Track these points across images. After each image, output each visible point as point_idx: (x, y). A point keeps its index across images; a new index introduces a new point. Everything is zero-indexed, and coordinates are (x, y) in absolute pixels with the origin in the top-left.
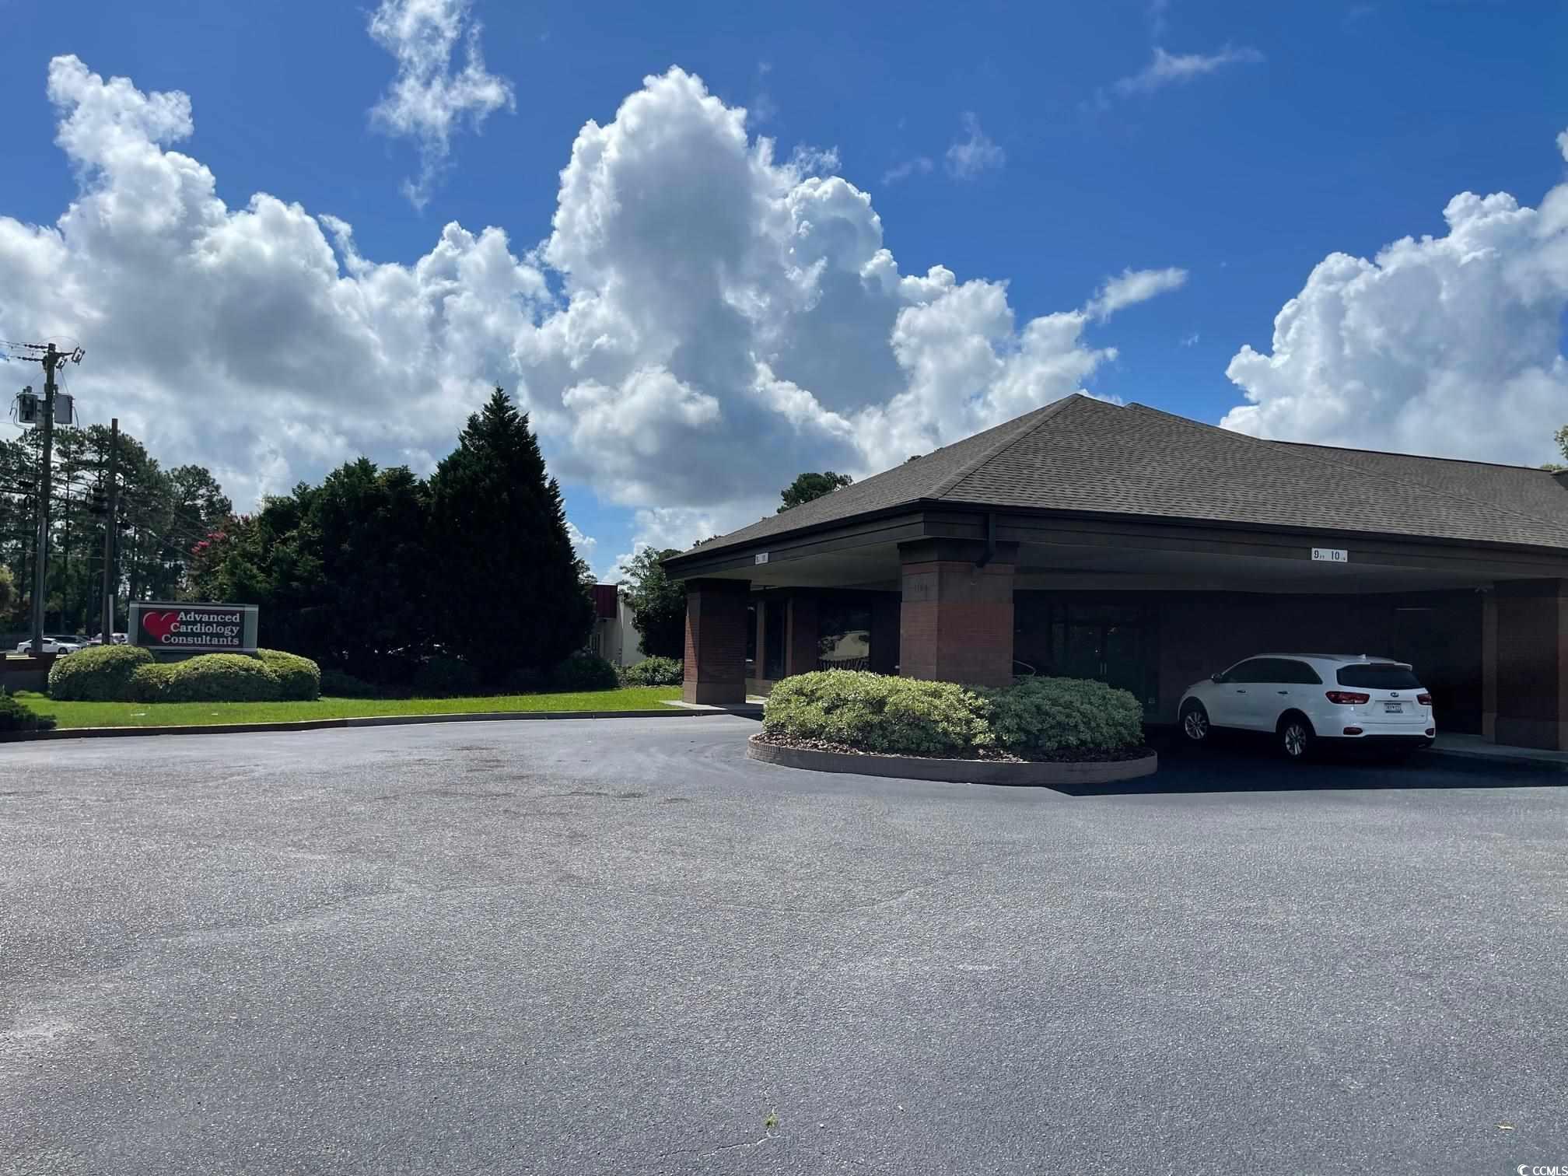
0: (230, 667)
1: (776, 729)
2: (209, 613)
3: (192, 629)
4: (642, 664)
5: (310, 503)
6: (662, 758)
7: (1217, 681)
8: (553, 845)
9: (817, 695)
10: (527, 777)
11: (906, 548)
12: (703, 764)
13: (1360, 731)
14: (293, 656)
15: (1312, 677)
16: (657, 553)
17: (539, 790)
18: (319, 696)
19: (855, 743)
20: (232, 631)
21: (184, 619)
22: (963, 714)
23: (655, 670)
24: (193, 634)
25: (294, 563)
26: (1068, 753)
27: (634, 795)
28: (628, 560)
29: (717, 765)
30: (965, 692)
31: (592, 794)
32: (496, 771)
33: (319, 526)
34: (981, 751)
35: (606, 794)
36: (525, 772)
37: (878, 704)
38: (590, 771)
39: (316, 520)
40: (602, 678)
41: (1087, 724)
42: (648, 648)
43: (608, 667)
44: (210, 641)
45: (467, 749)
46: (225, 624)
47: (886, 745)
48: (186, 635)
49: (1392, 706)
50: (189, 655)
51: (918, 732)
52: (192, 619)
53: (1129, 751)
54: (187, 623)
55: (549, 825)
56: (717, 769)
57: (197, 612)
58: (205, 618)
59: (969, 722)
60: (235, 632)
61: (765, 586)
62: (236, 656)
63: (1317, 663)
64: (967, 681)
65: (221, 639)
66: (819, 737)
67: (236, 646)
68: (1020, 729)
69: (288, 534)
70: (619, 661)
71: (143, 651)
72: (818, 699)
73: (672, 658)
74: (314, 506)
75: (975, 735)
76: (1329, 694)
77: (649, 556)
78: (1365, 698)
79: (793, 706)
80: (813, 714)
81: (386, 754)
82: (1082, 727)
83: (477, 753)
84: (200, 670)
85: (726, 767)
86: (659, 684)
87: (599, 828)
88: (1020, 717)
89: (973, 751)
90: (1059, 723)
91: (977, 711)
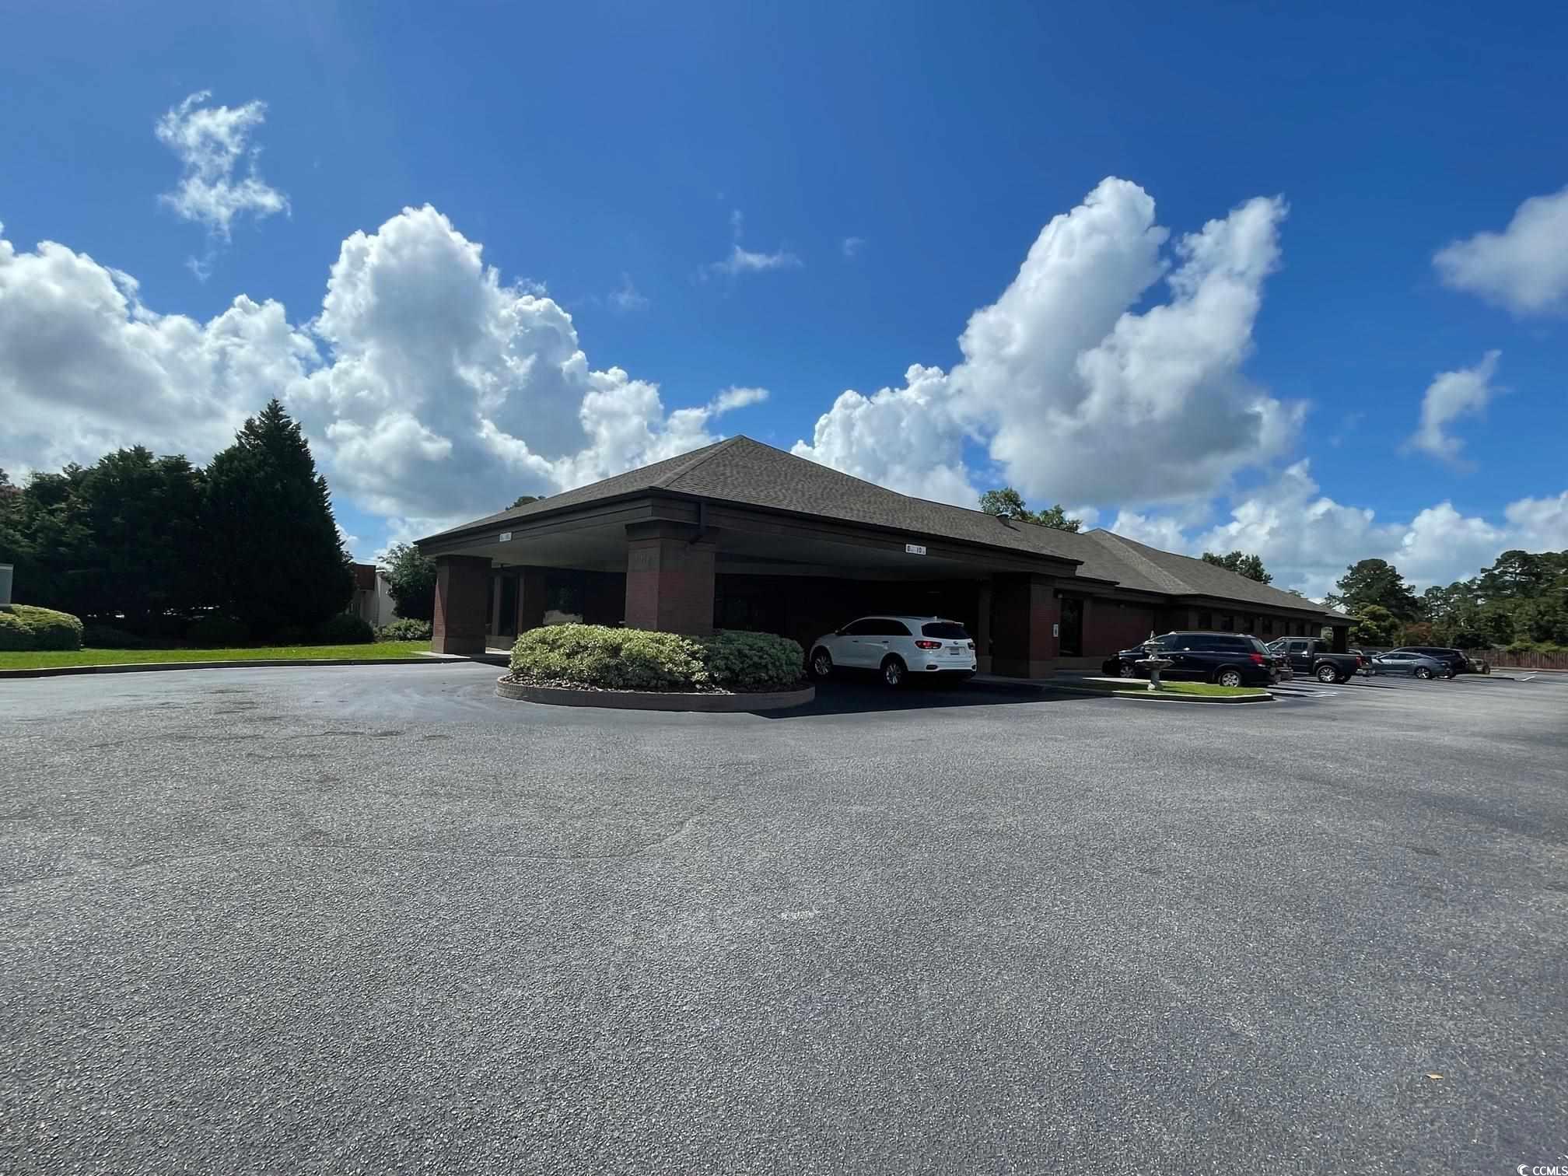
1: (520, 673)
4: (396, 624)
5: (81, 481)
6: (417, 698)
7: (839, 634)
8: (300, 793)
9: (559, 644)
10: (280, 718)
11: (631, 528)
12: (458, 703)
13: (936, 667)
14: (52, 611)
15: (904, 631)
16: (408, 548)
17: (291, 730)
18: (82, 647)
19: (594, 682)
22: (683, 657)
23: (407, 629)
25: (62, 532)
26: (759, 685)
27: (391, 733)
28: (385, 553)
29: (468, 702)
30: (683, 640)
31: (347, 734)
32: (248, 714)
33: (91, 501)
34: (698, 686)
35: (362, 733)
36: (279, 713)
37: (615, 650)
38: (347, 711)
39: (87, 495)
40: (361, 634)
41: (773, 664)
42: (401, 612)
43: (367, 625)
45: (222, 692)
47: (621, 683)
49: (955, 650)
51: (649, 673)
53: (799, 684)
55: (296, 769)
56: (470, 706)
59: (687, 663)
61: (502, 565)
63: (906, 622)
64: (684, 632)
66: (562, 678)
68: (727, 668)
69: (56, 506)
70: (376, 622)
72: (559, 647)
73: (421, 620)
74: (84, 483)
75: (693, 673)
76: (917, 642)
77: (401, 550)
78: (939, 645)
79: (537, 652)
80: (556, 659)
81: (128, 698)
82: (770, 666)
83: (232, 696)
85: (479, 705)
86: (410, 640)
87: (354, 770)
88: (727, 659)
89: (691, 686)
90: (755, 663)
91: (693, 655)
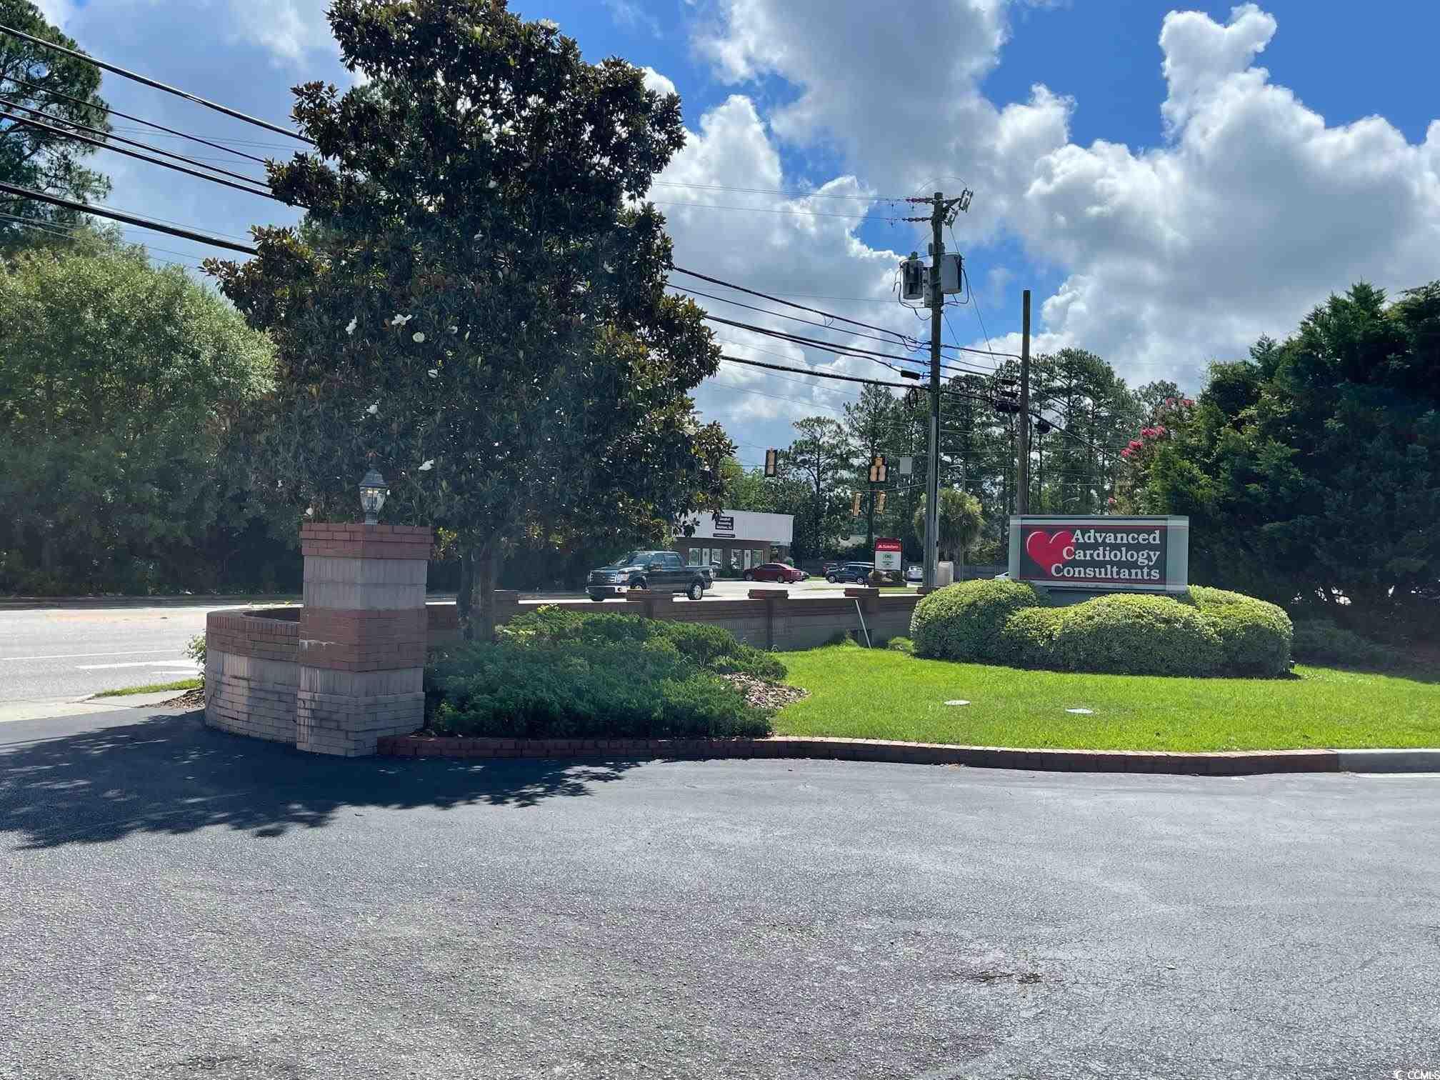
0: (1140, 616)
2: (1115, 530)
3: (1091, 555)
5: (1276, 365)
14: (1246, 598)
18: (1293, 666)
20: (1149, 558)
21: (1081, 540)
24: (1093, 564)
33: (1291, 396)
39: (1285, 388)
44: (1118, 573)
46: (1138, 548)
48: (1084, 564)
50: (1083, 594)
52: (1092, 541)
54: (1085, 547)
57: (1099, 529)
58: (1110, 539)
60: (1154, 559)
62: (1152, 598)
65: (1133, 571)
67: (1154, 582)
69: (1243, 414)
71: (1024, 588)
74: (1281, 368)
84: (1096, 620)
